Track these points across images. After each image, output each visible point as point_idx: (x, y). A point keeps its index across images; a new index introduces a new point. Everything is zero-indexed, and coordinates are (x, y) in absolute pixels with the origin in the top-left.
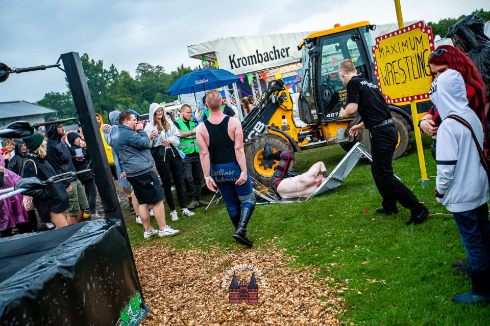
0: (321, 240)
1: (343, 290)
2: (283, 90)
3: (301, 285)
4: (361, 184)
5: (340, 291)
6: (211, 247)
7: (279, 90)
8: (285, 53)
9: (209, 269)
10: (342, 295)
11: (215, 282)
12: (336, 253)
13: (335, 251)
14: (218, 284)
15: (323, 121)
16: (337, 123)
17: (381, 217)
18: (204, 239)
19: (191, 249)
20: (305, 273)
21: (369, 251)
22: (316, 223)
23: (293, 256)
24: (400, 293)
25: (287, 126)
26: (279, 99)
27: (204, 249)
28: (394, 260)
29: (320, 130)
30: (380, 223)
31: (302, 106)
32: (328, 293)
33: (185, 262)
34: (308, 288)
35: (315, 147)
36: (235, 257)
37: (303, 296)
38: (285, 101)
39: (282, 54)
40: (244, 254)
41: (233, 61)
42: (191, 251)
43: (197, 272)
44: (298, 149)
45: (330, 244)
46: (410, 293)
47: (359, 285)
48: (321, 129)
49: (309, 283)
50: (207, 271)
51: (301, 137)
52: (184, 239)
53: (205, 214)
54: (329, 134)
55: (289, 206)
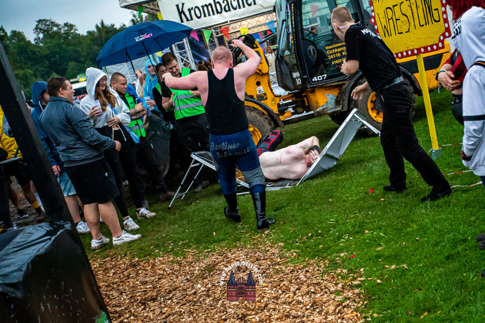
0: (324, 228)
1: (360, 281)
3: (309, 281)
4: (361, 161)
5: (356, 283)
6: (186, 252)
9: (189, 277)
10: (358, 286)
11: (200, 291)
12: (344, 242)
13: (342, 240)
14: (205, 293)
15: (309, 86)
16: (325, 87)
17: (391, 196)
18: (174, 242)
19: (160, 257)
20: (311, 268)
21: (382, 234)
22: (314, 210)
23: (292, 251)
24: (425, 275)
25: (263, 95)
27: (176, 254)
28: (413, 241)
29: (305, 99)
30: (391, 204)
32: (343, 286)
33: (155, 272)
34: (317, 284)
35: (299, 120)
36: (220, 260)
37: (313, 293)
40: (230, 254)
42: (160, 259)
43: (174, 282)
44: (280, 123)
45: (335, 233)
46: (435, 275)
47: (377, 274)
48: (306, 96)
49: (318, 278)
50: (187, 279)
51: (281, 108)
52: (147, 246)
53: (169, 212)
54: (317, 103)
55: (277, 194)
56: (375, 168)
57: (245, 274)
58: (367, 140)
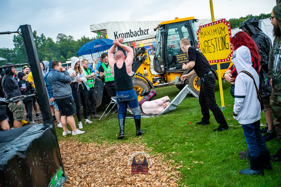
0: (166, 139)
1: (180, 167)
2: (145, 53)
3: (156, 164)
4: (188, 108)
5: (178, 168)
6: (103, 142)
7: (143, 53)
8: (146, 32)
9: (102, 155)
10: (179, 170)
11: (106, 162)
12: (175, 146)
13: (174, 145)
14: (108, 163)
15: (167, 72)
16: (175, 73)
17: (199, 126)
18: (99, 137)
19: (91, 143)
20: (158, 158)
21: (193, 145)
22: (163, 129)
23: (150, 148)
24: (211, 169)
25: (146, 74)
26: (143, 58)
27: (98, 143)
28: (207, 151)
29: (165, 77)
30: (199, 130)
31: (155, 62)
32: (171, 168)
33: (88, 150)
34: (160, 166)
35: (162, 86)
36: (117, 148)
37: (157, 170)
38: (146, 59)
39: (144, 33)
40: (122, 146)
41: (116, 35)
42: (91, 144)
43: (95, 156)
44: (153, 87)
45: (171, 141)
46: (216, 169)
47: (189, 164)
48: (166, 76)
49: (160, 163)
50: (101, 155)
51: (154, 80)
52: (87, 137)
53: (99, 122)
54: (170, 79)
55: (147, 119)
56: (194, 112)
57: (127, 156)
58: (192, 98)
